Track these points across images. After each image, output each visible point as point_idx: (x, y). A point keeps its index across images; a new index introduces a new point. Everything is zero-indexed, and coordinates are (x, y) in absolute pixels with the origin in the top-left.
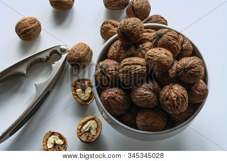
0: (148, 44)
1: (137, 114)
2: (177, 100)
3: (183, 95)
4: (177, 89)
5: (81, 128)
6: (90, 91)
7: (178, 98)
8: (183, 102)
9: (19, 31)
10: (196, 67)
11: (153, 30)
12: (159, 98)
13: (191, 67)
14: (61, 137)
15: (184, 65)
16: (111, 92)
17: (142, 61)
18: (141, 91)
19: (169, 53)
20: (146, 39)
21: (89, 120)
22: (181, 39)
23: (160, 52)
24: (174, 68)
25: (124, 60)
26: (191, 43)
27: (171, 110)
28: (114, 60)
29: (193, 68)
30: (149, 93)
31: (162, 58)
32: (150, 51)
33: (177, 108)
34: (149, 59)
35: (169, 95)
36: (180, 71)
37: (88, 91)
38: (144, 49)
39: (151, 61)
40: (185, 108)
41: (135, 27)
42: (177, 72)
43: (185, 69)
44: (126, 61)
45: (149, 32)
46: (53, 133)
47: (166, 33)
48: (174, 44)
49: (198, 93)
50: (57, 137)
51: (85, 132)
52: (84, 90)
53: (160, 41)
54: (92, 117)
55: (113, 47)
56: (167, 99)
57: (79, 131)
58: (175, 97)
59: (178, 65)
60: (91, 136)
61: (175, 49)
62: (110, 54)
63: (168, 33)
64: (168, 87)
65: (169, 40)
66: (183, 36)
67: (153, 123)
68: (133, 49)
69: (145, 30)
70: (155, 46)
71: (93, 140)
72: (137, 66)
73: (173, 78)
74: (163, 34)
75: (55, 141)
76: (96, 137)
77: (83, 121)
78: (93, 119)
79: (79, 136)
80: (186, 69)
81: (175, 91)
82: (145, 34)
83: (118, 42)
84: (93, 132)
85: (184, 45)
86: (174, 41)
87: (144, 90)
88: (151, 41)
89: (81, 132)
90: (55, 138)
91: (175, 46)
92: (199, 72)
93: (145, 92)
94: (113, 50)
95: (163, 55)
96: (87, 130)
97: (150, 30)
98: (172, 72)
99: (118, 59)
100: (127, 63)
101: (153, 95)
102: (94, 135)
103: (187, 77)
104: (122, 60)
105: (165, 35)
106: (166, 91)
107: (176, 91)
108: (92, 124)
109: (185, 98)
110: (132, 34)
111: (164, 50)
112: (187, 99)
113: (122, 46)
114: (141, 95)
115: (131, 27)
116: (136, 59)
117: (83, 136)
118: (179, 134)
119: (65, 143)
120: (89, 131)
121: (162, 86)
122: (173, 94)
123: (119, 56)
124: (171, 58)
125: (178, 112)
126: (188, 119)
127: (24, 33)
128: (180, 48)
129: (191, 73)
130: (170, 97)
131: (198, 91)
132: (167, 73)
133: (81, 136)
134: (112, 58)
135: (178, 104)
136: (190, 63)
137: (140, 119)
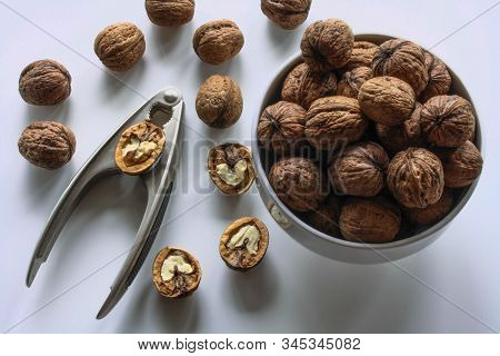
0: (362, 71)
1: (340, 210)
2: (422, 181)
3: (434, 170)
4: (422, 157)
5: (228, 241)
6: (244, 169)
7: (424, 176)
8: (434, 183)
9: (102, 52)
10: (460, 113)
11: (371, 45)
12: (385, 176)
13: (450, 115)
14: (188, 259)
15: (437, 110)
16: (291, 166)
17: (352, 103)
18: (351, 162)
19: (405, 86)
20: (358, 62)
21: (244, 225)
22: (428, 61)
23: (388, 84)
24: (416, 115)
25: (317, 102)
26: (447, 68)
27: (411, 199)
28: (294, 102)
29: (455, 116)
30: (368, 166)
31: (393, 96)
32: (368, 83)
33: (423, 195)
34: (366, 99)
35: (407, 168)
36: (429, 123)
37: (241, 167)
38: (355, 81)
39: (369, 102)
40: (438, 196)
41: (338, 36)
42: (422, 125)
43: (438, 117)
44: (321, 102)
45: (363, 47)
46: (172, 252)
47: (399, 46)
48: (416, 68)
49: (463, 166)
50: (180, 258)
51: (236, 249)
52: (231, 166)
53: (388, 63)
54: (250, 219)
55: (291, 77)
56: (403, 177)
57: (223, 247)
58: (418, 173)
59: (424, 110)
60: (248, 256)
61: (417, 80)
62: (287, 90)
63: (404, 48)
64: (404, 154)
65: (405, 61)
66: (432, 55)
67: (374, 226)
68: (331, 81)
69: (356, 44)
70: (378, 72)
71: (252, 264)
72: (342, 113)
73: (414, 136)
74: (394, 50)
75: (176, 267)
76: (257, 259)
77: (232, 227)
78: (251, 223)
79: (225, 257)
80: (439, 119)
81: (419, 162)
82: (355, 51)
83: (303, 68)
84: (251, 249)
85: (434, 73)
86: (414, 64)
87: (358, 161)
88: (369, 65)
89: (227, 248)
90: (175, 260)
91: (417, 73)
92: (467, 124)
93: (359, 165)
94: (292, 83)
95: (395, 91)
96: (240, 244)
97: (365, 43)
98: (411, 125)
99: (303, 100)
100: (321, 107)
101: (373, 171)
102: (253, 255)
103: (444, 134)
104: (311, 102)
105: (398, 51)
106: (400, 163)
107: (421, 161)
108: (249, 232)
109: (437, 176)
110: (332, 51)
111: (395, 81)
112: (442, 177)
113: (311, 74)
114: (350, 171)
115: (330, 36)
116: (339, 100)
117: (232, 256)
118: (422, 251)
119: (196, 271)
120: (243, 247)
121: (392, 154)
122: (415, 168)
123: (306, 95)
124: (410, 96)
125: (425, 205)
126: (441, 219)
127: (113, 53)
128: (427, 78)
129: (450, 126)
130: (408, 174)
131: (464, 161)
132: (402, 127)
133: (228, 256)
134: (291, 99)
135: (425, 187)
136: (448, 105)
137: (348, 219)
